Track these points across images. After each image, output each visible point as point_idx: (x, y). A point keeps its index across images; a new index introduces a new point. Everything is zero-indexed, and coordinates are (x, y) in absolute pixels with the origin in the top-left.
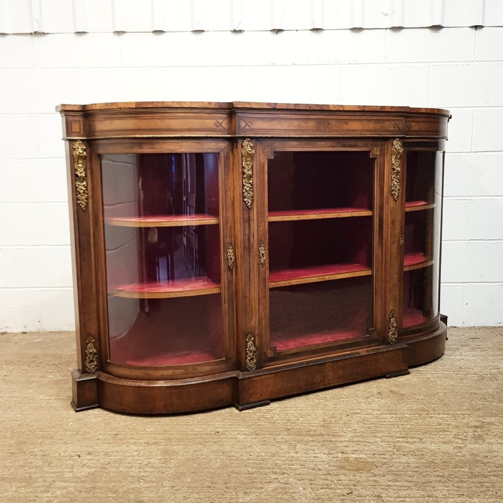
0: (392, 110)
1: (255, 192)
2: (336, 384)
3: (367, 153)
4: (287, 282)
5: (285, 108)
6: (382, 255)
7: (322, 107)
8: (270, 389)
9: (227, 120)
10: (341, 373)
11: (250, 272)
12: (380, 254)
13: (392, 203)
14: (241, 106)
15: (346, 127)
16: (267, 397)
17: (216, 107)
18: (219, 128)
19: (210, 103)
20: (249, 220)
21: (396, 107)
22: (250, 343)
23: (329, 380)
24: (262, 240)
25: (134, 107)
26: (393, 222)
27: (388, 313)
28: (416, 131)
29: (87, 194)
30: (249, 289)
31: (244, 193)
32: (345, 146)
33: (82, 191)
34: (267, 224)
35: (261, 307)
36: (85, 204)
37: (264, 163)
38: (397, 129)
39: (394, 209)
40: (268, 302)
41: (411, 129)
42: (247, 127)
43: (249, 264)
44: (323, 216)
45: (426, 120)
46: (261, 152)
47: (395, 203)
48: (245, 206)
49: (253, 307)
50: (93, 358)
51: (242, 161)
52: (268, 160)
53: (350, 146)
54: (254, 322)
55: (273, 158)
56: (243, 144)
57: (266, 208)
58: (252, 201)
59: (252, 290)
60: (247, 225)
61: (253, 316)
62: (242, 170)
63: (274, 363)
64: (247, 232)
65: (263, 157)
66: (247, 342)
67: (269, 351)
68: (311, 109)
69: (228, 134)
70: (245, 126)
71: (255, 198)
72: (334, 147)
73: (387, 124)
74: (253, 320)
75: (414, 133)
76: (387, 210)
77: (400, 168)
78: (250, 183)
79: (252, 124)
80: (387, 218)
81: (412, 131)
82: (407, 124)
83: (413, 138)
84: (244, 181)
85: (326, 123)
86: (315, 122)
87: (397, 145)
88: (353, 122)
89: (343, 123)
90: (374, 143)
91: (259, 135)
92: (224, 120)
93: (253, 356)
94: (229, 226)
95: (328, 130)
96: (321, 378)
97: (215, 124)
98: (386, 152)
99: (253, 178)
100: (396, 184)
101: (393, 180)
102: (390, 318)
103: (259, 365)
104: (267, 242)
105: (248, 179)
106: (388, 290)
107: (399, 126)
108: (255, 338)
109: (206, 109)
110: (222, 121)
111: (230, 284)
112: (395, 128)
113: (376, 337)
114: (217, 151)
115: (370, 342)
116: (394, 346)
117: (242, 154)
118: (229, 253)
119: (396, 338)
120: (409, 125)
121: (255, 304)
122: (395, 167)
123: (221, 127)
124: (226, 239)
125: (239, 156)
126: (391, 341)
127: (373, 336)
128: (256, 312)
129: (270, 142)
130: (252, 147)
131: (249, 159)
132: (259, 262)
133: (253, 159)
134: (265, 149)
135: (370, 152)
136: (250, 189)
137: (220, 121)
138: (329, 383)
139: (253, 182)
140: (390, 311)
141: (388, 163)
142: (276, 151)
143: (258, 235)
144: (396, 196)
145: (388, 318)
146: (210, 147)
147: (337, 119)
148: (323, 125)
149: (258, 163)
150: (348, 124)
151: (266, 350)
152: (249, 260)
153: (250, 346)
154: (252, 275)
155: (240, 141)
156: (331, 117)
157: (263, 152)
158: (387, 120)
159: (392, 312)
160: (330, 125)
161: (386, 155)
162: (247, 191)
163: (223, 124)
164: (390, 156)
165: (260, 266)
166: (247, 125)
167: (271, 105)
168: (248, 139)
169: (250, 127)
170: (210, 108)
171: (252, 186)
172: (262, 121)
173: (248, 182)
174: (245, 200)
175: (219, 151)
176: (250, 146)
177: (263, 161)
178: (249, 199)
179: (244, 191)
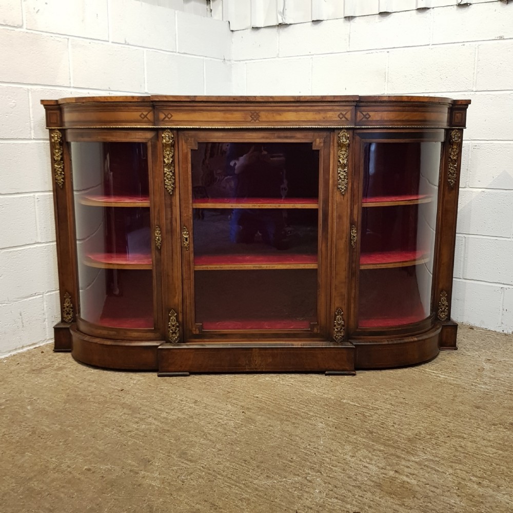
0: (335, 100)
1: (177, 180)
2: (264, 370)
3: (309, 145)
4: (218, 266)
6: (327, 250)
7: (248, 99)
8: (190, 362)
9: (151, 113)
10: (270, 360)
11: (172, 253)
13: (337, 197)
14: (157, 100)
15: (278, 118)
16: (187, 369)
17: (139, 101)
18: (144, 120)
19: (133, 97)
20: (171, 206)
21: (341, 96)
22: (173, 318)
23: (256, 365)
24: (186, 224)
25: (74, 102)
26: (340, 217)
27: (333, 309)
28: (377, 121)
29: (64, 175)
30: (172, 269)
31: (165, 180)
32: (279, 137)
33: (59, 172)
34: (191, 210)
35: (186, 288)
36: (62, 183)
37: (187, 153)
38: (343, 119)
39: (341, 203)
40: (193, 283)
41: (370, 119)
42: (167, 119)
43: (172, 246)
44: (259, 206)
45: (390, 108)
46: (184, 142)
47: (342, 197)
48: (166, 193)
49: (177, 285)
50: (70, 311)
51: (163, 151)
52: (192, 150)
53: (286, 137)
54: (178, 299)
55: (197, 149)
56: (163, 135)
57: (190, 196)
58: (174, 188)
59: (175, 270)
60: (169, 209)
61: (176, 293)
62: (164, 160)
63: (201, 340)
64: (169, 216)
65: (186, 148)
66: (170, 317)
67: (194, 329)
68: (235, 100)
69: (153, 125)
70: (164, 118)
71: (177, 185)
72: (267, 138)
73: (330, 114)
74: (177, 298)
75: (374, 124)
76: (333, 204)
77: (347, 161)
78: (171, 171)
79: (172, 116)
80: (332, 213)
81: (371, 121)
82: (364, 113)
83: (371, 128)
84: (165, 169)
85: (255, 114)
86: (242, 113)
87: (343, 136)
88: (287, 113)
89: (274, 115)
90: (316, 134)
91: (179, 127)
92: (149, 113)
93: (176, 330)
94: (157, 209)
95: (257, 121)
96: (247, 362)
97: (140, 116)
98: (332, 143)
99: (174, 166)
100: (342, 177)
101: (339, 173)
102: (336, 315)
103: (183, 340)
104: (191, 227)
105: (169, 168)
106: (333, 287)
107: (346, 116)
108: (178, 314)
109: (130, 102)
110: (147, 113)
111: (159, 262)
112: (341, 119)
113: (319, 332)
114: (144, 141)
115: (311, 336)
116: (338, 344)
117: (163, 144)
118: (157, 234)
119: (343, 336)
120: (366, 115)
121: (178, 283)
122: (340, 160)
123: (146, 119)
124: (154, 222)
125: (159, 146)
126: (336, 338)
127: (315, 330)
128: (179, 291)
129: (193, 133)
130: (172, 138)
131: (168, 149)
132: (183, 245)
133: (174, 150)
134: (188, 139)
135: (312, 143)
136: (171, 176)
137: (145, 113)
138: (256, 369)
139: (174, 170)
140: (336, 308)
141: (334, 155)
142: (200, 141)
143: (182, 220)
144: (343, 190)
145: (333, 314)
146: (138, 137)
147: (268, 110)
148: (251, 116)
149: (180, 153)
150: (281, 115)
151: (190, 327)
152: (172, 242)
153: (173, 321)
154: (175, 256)
155: (160, 132)
156: (260, 108)
157: (186, 142)
158: (331, 110)
159: (337, 309)
160: (259, 116)
161: (332, 147)
162: (168, 179)
163: (148, 116)
164: (336, 148)
165: (184, 249)
166: (166, 116)
167: (190, 97)
168: (168, 130)
169: (169, 118)
170: (134, 102)
171: (174, 174)
172: (182, 113)
173: (169, 170)
174: (166, 187)
175: (147, 141)
176: (169, 137)
177: (186, 151)
178: (170, 186)
179: (165, 178)
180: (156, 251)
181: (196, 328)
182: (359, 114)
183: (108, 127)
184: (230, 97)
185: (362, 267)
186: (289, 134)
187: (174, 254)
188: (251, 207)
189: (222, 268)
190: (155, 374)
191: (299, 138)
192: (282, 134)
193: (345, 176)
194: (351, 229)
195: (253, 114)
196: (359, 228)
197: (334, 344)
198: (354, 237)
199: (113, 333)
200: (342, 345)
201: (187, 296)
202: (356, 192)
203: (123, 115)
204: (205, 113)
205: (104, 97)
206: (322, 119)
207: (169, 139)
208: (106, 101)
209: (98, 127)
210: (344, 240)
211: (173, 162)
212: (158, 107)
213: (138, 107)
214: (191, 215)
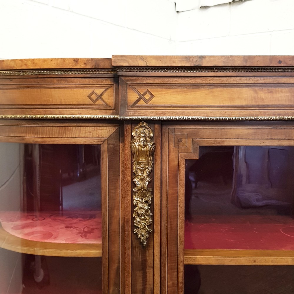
1: (157, 218)
5: (221, 64)
9: (110, 91)
14: (126, 64)
17: (88, 67)
18: (96, 103)
19: (76, 61)
20: (144, 266)
31: (134, 219)
34: (181, 274)
37: (178, 167)
42: (142, 102)
46: (172, 146)
48: (135, 243)
51: (132, 163)
52: (187, 161)
56: (133, 133)
58: (151, 235)
60: (139, 274)
62: (132, 179)
64: (139, 286)
68: (282, 65)
69: (113, 114)
70: (138, 101)
71: (157, 227)
78: (146, 202)
79: (152, 96)
84: (136, 198)
92: (106, 90)
94: (115, 266)
97: (89, 96)
99: (153, 193)
105: (143, 196)
109: (71, 70)
110: (102, 90)
114: (94, 142)
117: (132, 150)
123: (99, 102)
124: (109, 290)
129: (190, 129)
130: (151, 138)
133: (154, 160)
134: (180, 141)
136: (147, 211)
137: (99, 91)
139: (153, 199)
142: (205, 144)
146: (83, 135)
149: (165, 167)
155: (128, 126)
157: (177, 146)
162: (139, 216)
163: (104, 97)
166: (141, 97)
167: (191, 59)
168: (143, 124)
169: (146, 101)
170: (77, 70)
171: (152, 206)
172: (172, 90)
173: (142, 199)
174: (136, 231)
175: (100, 143)
176: (145, 137)
177: (176, 163)
178: (144, 229)
179: (134, 215)
183: (28, 116)
184: (272, 58)
204: (217, 91)
205: (21, 60)
207: (146, 141)
208: (24, 67)
209: (9, 116)
211: (152, 184)
212: (127, 78)
213: (87, 80)
214: (181, 282)
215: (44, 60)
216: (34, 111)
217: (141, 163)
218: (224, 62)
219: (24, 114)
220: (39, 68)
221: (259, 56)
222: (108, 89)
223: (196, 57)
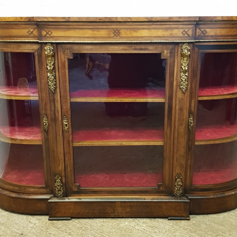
0: (180, 20)
1: (58, 82)
2: (124, 216)
3: (158, 55)
4: (90, 143)
6: (171, 133)
7: (111, 19)
8: (71, 211)
9: (36, 30)
10: (128, 210)
11: (56, 135)
12: (168, 132)
13: (180, 95)
15: (135, 34)
16: (69, 215)
17: (26, 20)
19: (21, 18)
20: (54, 101)
21: (184, 17)
23: (118, 213)
24: (66, 115)
26: (181, 109)
27: (174, 174)
28: (212, 36)
30: (57, 147)
31: (48, 82)
32: (136, 49)
34: (69, 104)
35: (67, 159)
38: (186, 35)
39: (182, 99)
40: (72, 156)
41: (206, 34)
42: (48, 35)
43: (56, 130)
44: (120, 100)
45: (223, 26)
46: (62, 53)
47: (183, 95)
48: (50, 92)
49: (60, 158)
51: (46, 60)
52: (68, 59)
53: (141, 49)
54: (61, 167)
55: (72, 58)
56: (45, 48)
58: (56, 88)
59: (59, 147)
60: (52, 104)
61: (60, 163)
62: (47, 67)
63: (78, 195)
64: (53, 109)
65: (64, 58)
66: (56, 180)
67: (74, 187)
68: (101, 21)
70: (46, 35)
71: (58, 85)
72: (126, 50)
73: (175, 31)
74: (60, 166)
75: (209, 38)
76: (176, 100)
77: (188, 67)
78: (53, 76)
79: (52, 33)
80: (176, 106)
81: (208, 36)
82: (202, 30)
83: (207, 42)
84: (48, 74)
85: (117, 31)
86: (107, 30)
87: (185, 49)
88: (142, 31)
89: (132, 32)
90: (164, 47)
91: (57, 42)
92: (34, 30)
93: (61, 188)
94: (44, 102)
95: (118, 37)
96: (112, 210)
97: (28, 32)
98: (176, 54)
99: (55, 72)
100: (183, 80)
101: (181, 77)
102: (176, 179)
103: (66, 195)
104: (70, 116)
105: (51, 73)
106: (175, 159)
107: (188, 33)
108: (62, 177)
109: (20, 22)
110: (33, 30)
111: (47, 140)
112: (184, 35)
113: (164, 190)
114: (32, 51)
115: (158, 192)
116: (177, 199)
117: (46, 55)
118: (45, 121)
119: (181, 193)
120: (203, 31)
121: (61, 156)
122: (183, 67)
123: (32, 35)
124: (42, 112)
125: (44, 56)
126: (176, 194)
127: (161, 189)
128: (62, 162)
129: (69, 46)
130: (52, 50)
131: (50, 58)
132: (63, 130)
133: (55, 59)
134: (65, 51)
135: (161, 54)
136: (53, 79)
137: (31, 30)
138: (118, 215)
139: (55, 74)
140: (176, 174)
141: (178, 63)
142: (75, 52)
143: (62, 112)
144: (184, 90)
145: (174, 178)
146: (27, 49)
147: (127, 29)
148: (113, 33)
149: (59, 62)
150: (137, 32)
151: (71, 186)
152: (55, 127)
153: (58, 183)
154: (58, 137)
155: (44, 45)
156: (121, 27)
157: (64, 53)
158: (176, 28)
159: (178, 174)
160: (120, 33)
161: (176, 57)
162: (50, 81)
163: (34, 32)
164: (179, 58)
165: (65, 132)
166: (47, 33)
167: (65, 18)
168: (49, 44)
169: (50, 35)
170: (22, 21)
171: (55, 77)
172: (59, 31)
173: (51, 75)
174: (49, 87)
175: (34, 52)
176: (50, 49)
177: (64, 60)
178: (52, 86)
179: (48, 81)
180: (45, 133)
181: (75, 187)
182: (198, 30)
183: (4, 41)
184: (97, 18)
185: (196, 143)
186: (143, 47)
187: (57, 136)
188: (114, 101)
189: (94, 144)
190: (47, 217)
191: (151, 50)
192: (138, 47)
193: (186, 79)
194: (189, 117)
195: (115, 31)
196: (195, 116)
197: (175, 199)
198: (191, 123)
199: (17, 188)
200: (180, 199)
201: (68, 165)
202: (194, 90)
203: (15, 32)
204: (77, 31)
206: (169, 35)
207: (50, 51)
210: (183, 126)
211: (54, 68)
212: (41, 26)
213: (26, 25)
214: (69, 107)
215: (9, 18)
216: (6, 38)
217: (49, 60)
218: (78, 20)
219: (2, 40)
220: (6, 21)
221: (92, 17)
222: (35, 29)
223: (67, 17)
